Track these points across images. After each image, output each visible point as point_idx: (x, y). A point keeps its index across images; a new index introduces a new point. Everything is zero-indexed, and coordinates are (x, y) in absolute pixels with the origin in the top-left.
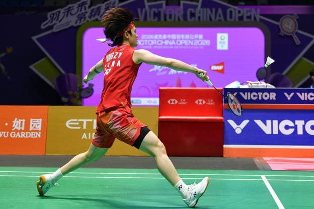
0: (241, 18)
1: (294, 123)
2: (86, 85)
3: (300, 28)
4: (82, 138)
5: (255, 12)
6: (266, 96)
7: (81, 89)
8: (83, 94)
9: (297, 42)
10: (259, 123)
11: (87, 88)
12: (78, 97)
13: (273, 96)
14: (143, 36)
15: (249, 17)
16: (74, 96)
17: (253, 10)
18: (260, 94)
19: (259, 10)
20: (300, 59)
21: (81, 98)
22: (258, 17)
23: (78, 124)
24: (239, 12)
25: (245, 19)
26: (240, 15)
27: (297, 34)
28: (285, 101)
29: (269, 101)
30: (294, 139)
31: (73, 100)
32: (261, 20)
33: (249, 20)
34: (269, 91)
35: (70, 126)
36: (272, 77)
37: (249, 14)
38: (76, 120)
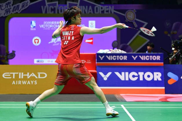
0: (103, 12)
1: (138, 74)
2: (11, 52)
3: (137, 18)
4: (13, 84)
5: (111, 9)
6: (121, 58)
7: (8, 54)
8: (9, 57)
10: (117, 74)
11: (11, 53)
12: (6, 59)
13: (125, 58)
14: (45, 22)
15: (107, 11)
16: (4, 58)
17: (110, 7)
18: (118, 57)
19: (113, 7)
20: (137, 36)
21: (8, 59)
22: (113, 11)
23: (9, 75)
24: (102, 8)
25: (105, 13)
26: (103, 10)
27: (136, 21)
28: (133, 60)
29: (123, 61)
30: (138, 83)
31: (3, 61)
32: (114, 13)
33: (107, 13)
34: (123, 55)
35: (5, 76)
36: (121, 46)
37: (107, 9)
38: (8, 73)
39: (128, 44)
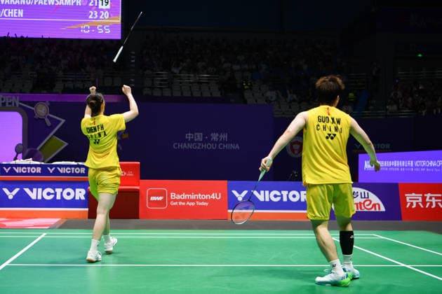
0: (4, 104)
1: (54, 190)
3: (50, 113)
5: (16, 100)
6: (33, 170)
9: (49, 123)
10: (27, 190)
13: (39, 170)
15: (10, 104)
17: (14, 97)
18: (29, 168)
19: (18, 97)
20: (52, 136)
22: (18, 103)
24: (3, 99)
25: (7, 105)
26: (4, 101)
27: (48, 117)
28: (49, 174)
29: (36, 174)
30: (54, 203)
32: (20, 106)
33: (10, 106)
34: (36, 166)
36: (28, 151)
37: (10, 101)
39: (38, 149)
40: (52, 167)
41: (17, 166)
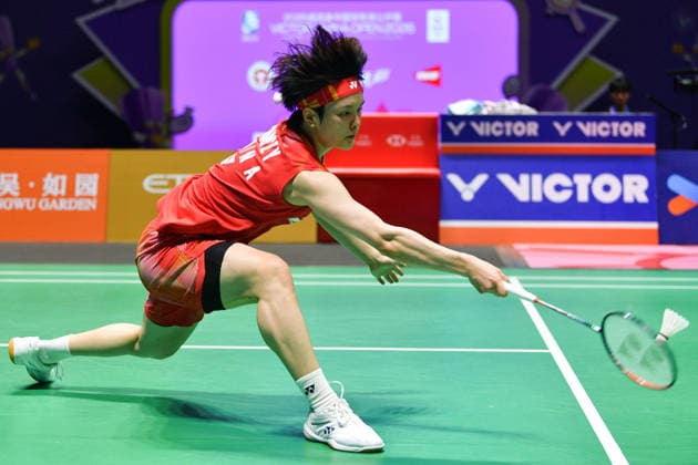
1: (571, 178)
2: (179, 109)
3: (582, 2)
6: (520, 129)
7: (170, 117)
8: (175, 126)
9: (580, 26)
10: (506, 179)
11: (182, 116)
12: (164, 132)
13: (532, 129)
14: (287, 17)
16: (158, 131)
18: (508, 125)
20: (585, 60)
21: (171, 134)
23: (165, 183)
28: (555, 137)
29: (525, 138)
30: (571, 210)
31: (156, 139)
34: (525, 119)
35: (152, 186)
36: (531, 92)
38: (161, 176)
39: (554, 85)
40: (563, 121)
41: (479, 118)
